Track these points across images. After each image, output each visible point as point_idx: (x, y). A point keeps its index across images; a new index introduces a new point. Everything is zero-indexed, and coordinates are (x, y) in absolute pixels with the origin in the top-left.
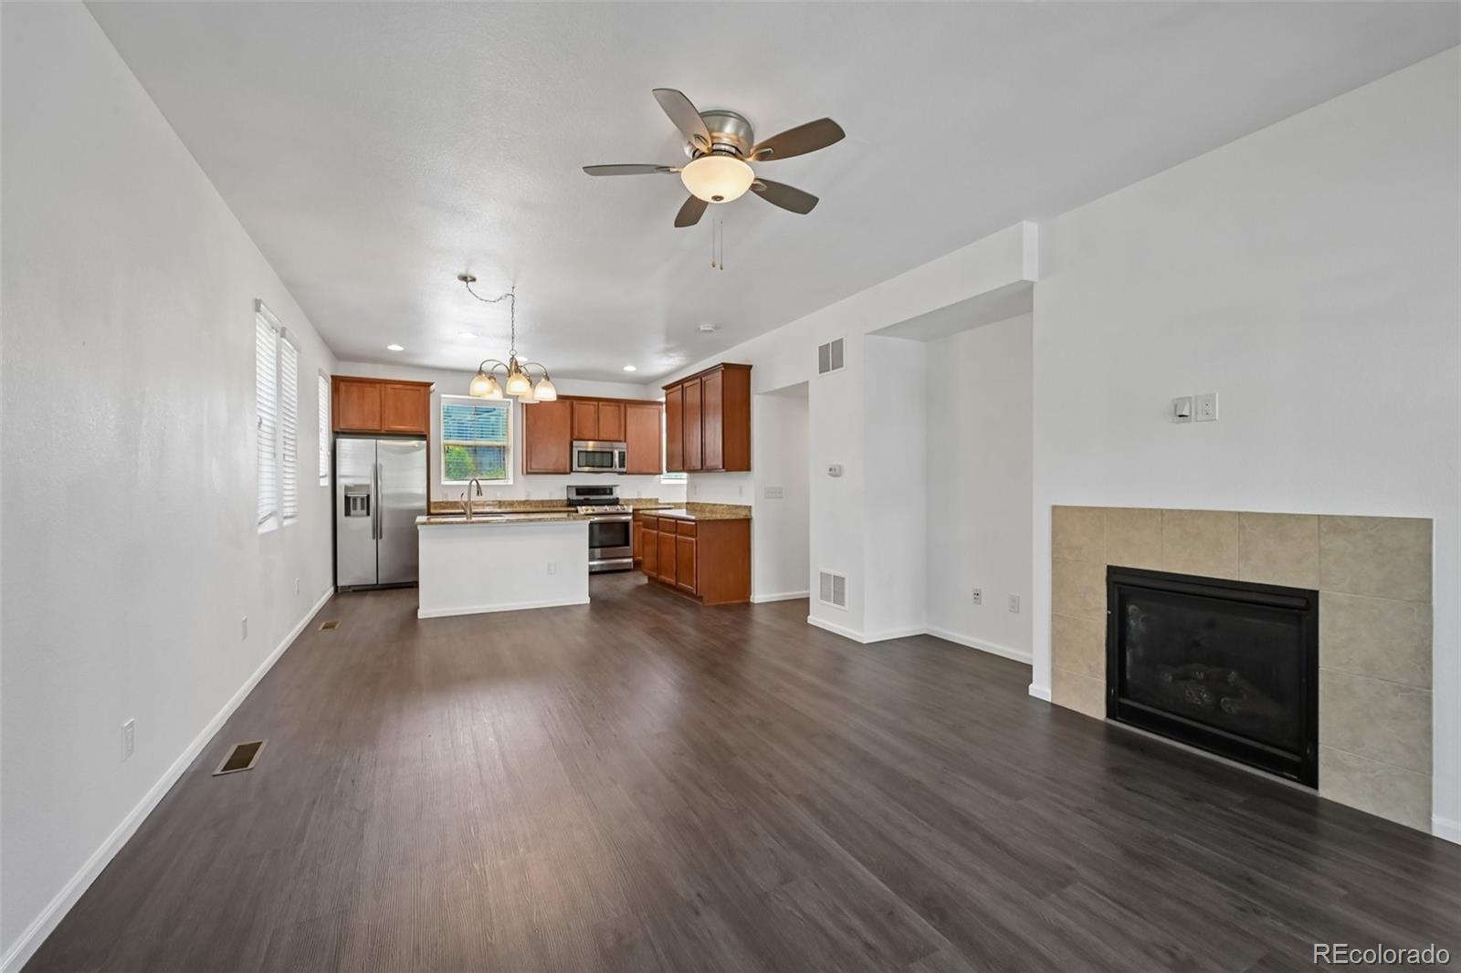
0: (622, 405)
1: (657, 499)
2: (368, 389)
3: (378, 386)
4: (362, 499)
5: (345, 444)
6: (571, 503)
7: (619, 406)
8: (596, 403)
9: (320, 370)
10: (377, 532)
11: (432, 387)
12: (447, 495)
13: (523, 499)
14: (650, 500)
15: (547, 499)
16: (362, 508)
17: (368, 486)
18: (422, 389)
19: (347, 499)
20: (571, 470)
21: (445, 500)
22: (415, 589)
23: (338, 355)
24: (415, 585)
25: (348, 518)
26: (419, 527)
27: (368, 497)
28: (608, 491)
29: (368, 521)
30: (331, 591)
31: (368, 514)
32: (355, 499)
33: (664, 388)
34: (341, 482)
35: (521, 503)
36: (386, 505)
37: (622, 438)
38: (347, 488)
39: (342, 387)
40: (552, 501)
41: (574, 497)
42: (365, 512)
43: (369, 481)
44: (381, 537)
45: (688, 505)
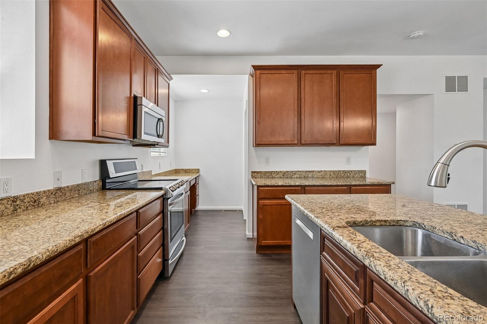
45: (255, 174)
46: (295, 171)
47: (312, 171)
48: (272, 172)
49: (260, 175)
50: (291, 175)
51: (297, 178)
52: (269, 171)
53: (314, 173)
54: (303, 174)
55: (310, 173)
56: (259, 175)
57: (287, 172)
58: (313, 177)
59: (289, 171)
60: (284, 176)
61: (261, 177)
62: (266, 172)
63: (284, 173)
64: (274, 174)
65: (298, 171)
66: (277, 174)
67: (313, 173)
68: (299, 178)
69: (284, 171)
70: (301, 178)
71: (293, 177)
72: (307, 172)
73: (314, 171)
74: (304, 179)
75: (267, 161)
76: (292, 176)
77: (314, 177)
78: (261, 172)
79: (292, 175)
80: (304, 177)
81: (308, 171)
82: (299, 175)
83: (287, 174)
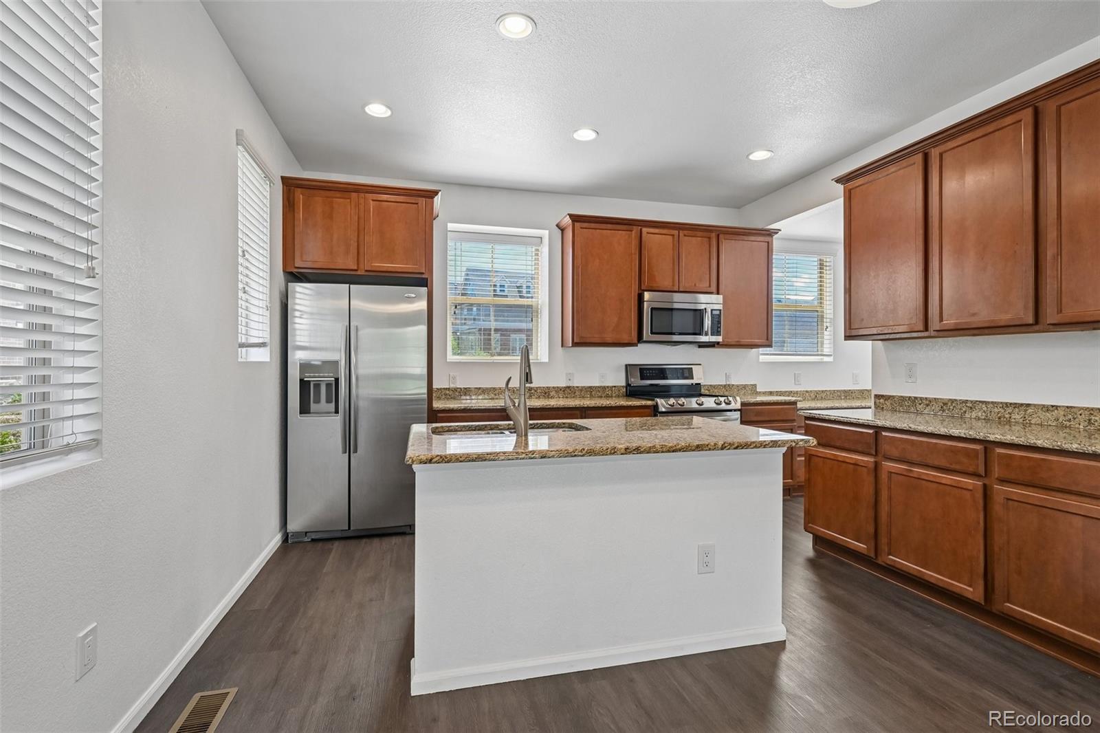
0: (714, 235)
1: (755, 385)
2: (339, 201)
3: (354, 195)
4: (328, 385)
5: (303, 293)
6: (631, 392)
7: (709, 238)
8: (676, 232)
9: (239, 134)
10: (350, 444)
11: (437, 200)
12: (454, 378)
13: (563, 385)
14: (745, 387)
15: (597, 384)
16: (329, 401)
17: (336, 363)
18: (422, 201)
19: (304, 385)
20: (640, 339)
21: (452, 386)
22: (408, 538)
23: (295, 146)
24: (408, 530)
25: (307, 419)
26: (415, 467)
27: (337, 380)
28: (686, 374)
29: (337, 422)
30: (276, 541)
31: (337, 412)
32: (317, 386)
33: (838, 181)
34: (297, 356)
35: (558, 390)
36: (365, 393)
37: (714, 288)
38: (305, 367)
39: (300, 196)
40: (604, 388)
41: (637, 381)
42: (332, 406)
43: (340, 356)
44: (355, 451)
45: (882, 401)
46: (972, 402)
47: (1022, 405)
48: (916, 398)
49: (891, 404)
50: (960, 409)
51: (978, 419)
52: (910, 397)
53: (1030, 411)
54: (996, 410)
55: (1017, 410)
56: (888, 403)
57: (953, 401)
58: (1026, 424)
59: (956, 400)
60: (944, 411)
61: (894, 410)
62: (903, 399)
63: (943, 403)
64: (920, 404)
65: (980, 402)
66: (928, 405)
67: (1026, 411)
68: (984, 419)
69: (943, 399)
70: (989, 420)
71: (967, 415)
72: (1007, 405)
73: (1028, 405)
74: (1000, 423)
75: (911, 373)
76: (965, 412)
77: (1031, 424)
78: (893, 397)
79: (964, 409)
80: (999, 418)
81: (1011, 404)
82: (984, 412)
83: (951, 407)
